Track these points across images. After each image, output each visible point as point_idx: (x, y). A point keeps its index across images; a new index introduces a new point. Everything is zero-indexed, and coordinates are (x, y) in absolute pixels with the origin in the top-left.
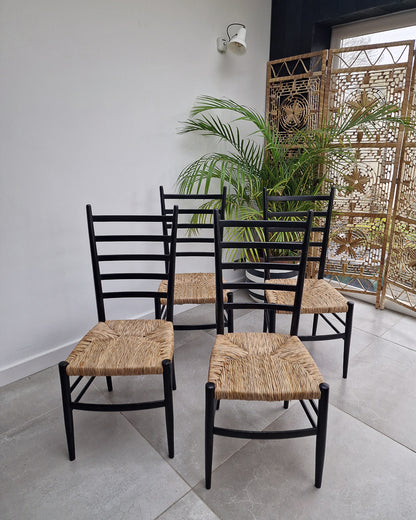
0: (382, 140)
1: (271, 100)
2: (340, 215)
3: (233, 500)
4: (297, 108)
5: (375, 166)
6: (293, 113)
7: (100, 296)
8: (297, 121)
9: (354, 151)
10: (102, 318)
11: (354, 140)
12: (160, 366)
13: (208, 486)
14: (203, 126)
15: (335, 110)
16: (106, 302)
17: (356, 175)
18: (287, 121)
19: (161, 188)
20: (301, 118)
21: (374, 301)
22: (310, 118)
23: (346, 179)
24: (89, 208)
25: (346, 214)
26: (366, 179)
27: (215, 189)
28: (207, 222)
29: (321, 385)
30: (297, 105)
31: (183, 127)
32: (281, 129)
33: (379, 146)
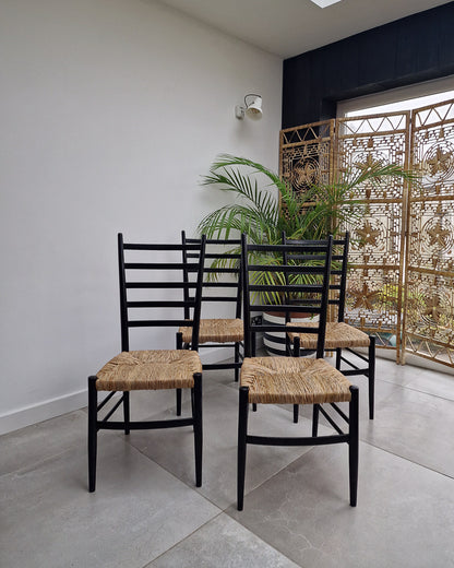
0: (389, 196)
1: (284, 163)
2: (355, 267)
3: (268, 519)
4: (309, 169)
5: (384, 220)
6: (305, 174)
7: (126, 324)
8: (309, 181)
9: (363, 206)
10: (125, 347)
11: (363, 197)
12: (192, 378)
13: (240, 507)
14: (223, 180)
15: (345, 171)
16: (131, 330)
17: (367, 228)
18: (300, 182)
19: (183, 233)
20: (313, 179)
21: (395, 357)
22: (321, 178)
23: (358, 232)
24: (120, 236)
25: (360, 267)
26: (378, 232)
27: (235, 235)
28: (227, 267)
29: (351, 388)
30: (308, 166)
31: (203, 180)
32: (295, 189)
33: (387, 202)
